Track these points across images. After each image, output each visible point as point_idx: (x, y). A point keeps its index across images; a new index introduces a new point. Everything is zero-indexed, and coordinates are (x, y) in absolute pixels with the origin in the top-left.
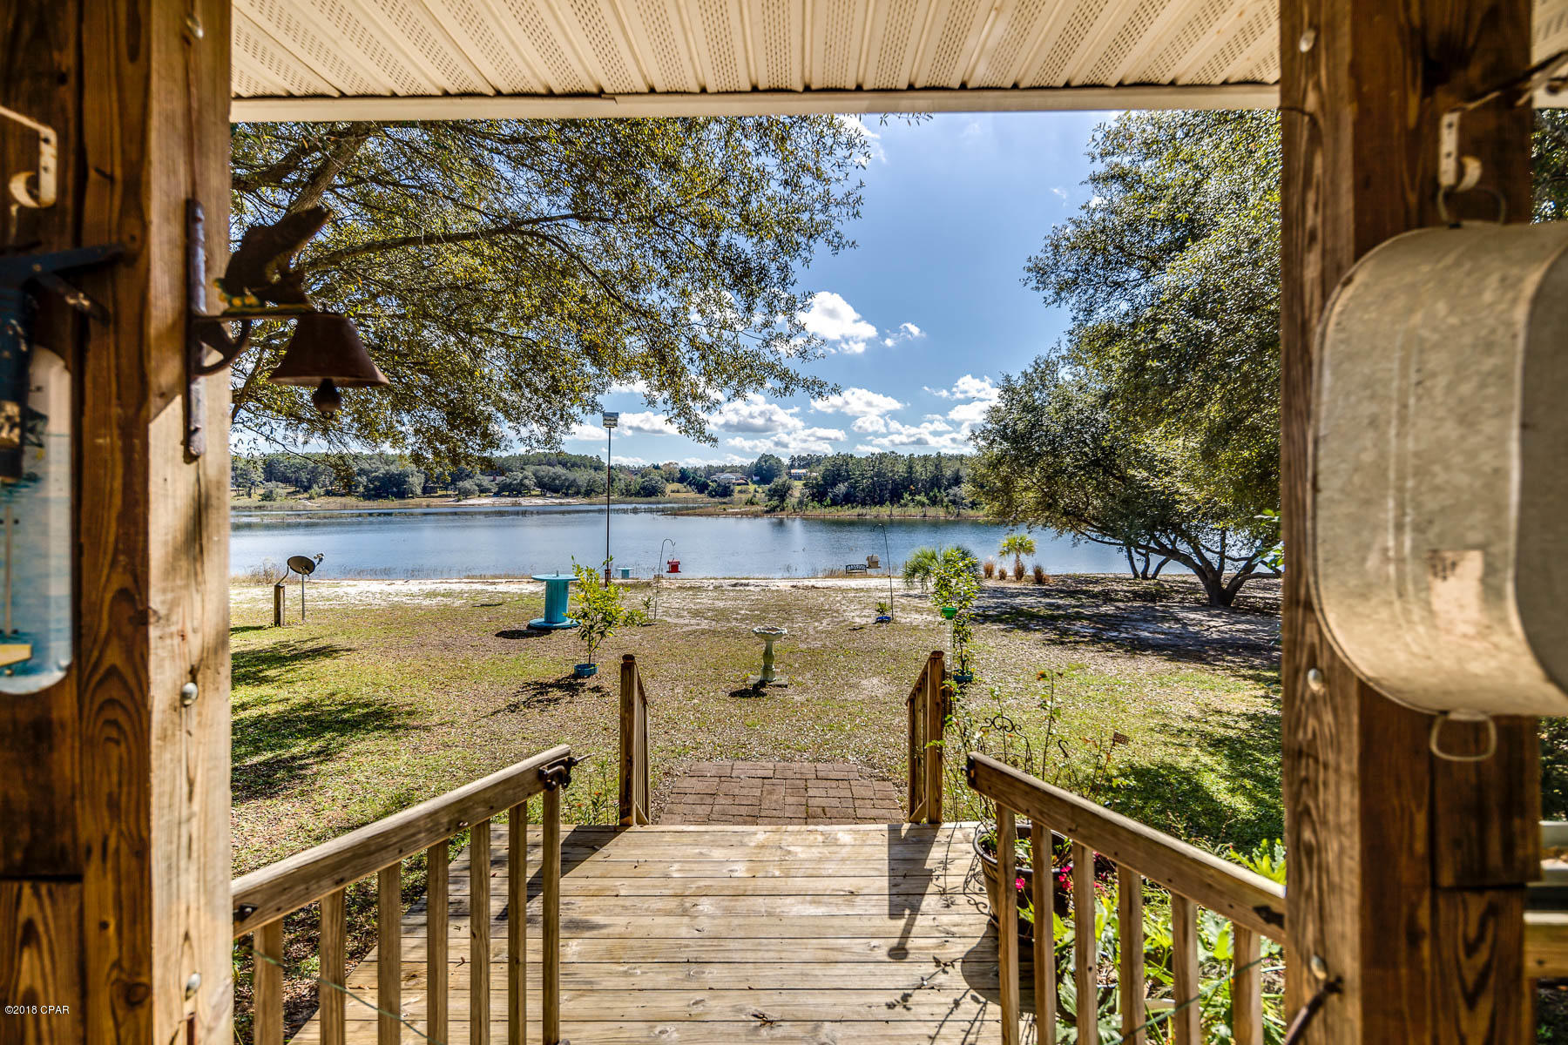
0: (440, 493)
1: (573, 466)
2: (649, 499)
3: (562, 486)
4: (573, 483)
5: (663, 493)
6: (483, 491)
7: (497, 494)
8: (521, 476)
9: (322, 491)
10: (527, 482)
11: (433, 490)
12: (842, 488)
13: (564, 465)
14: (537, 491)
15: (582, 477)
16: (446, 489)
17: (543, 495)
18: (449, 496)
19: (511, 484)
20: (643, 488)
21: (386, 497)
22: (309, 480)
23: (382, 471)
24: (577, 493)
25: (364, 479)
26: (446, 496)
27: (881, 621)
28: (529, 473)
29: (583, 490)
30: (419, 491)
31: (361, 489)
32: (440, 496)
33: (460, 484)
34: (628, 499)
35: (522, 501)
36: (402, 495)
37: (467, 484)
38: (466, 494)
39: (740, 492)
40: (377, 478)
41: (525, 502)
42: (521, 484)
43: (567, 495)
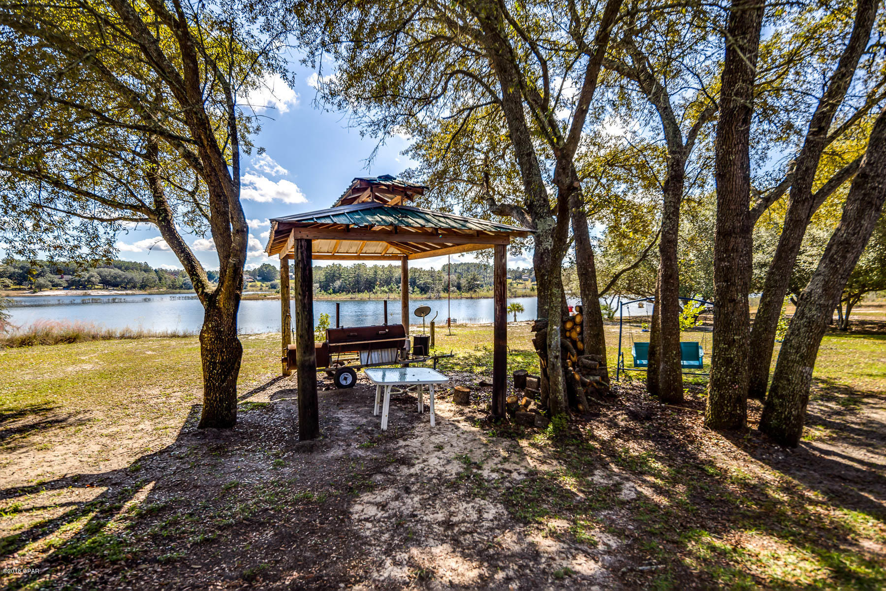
3: (122, 282)
4: (130, 281)
6: (55, 286)
7: (67, 288)
8: (88, 275)
10: (93, 279)
12: (338, 283)
13: (120, 268)
14: (102, 286)
15: (137, 276)
16: (22, 284)
17: (106, 289)
18: (24, 289)
19: (78, 281)
24: (134, 287)
26: (22, 289)
28: (94, 273)
29: (138, 285)
32: (15, 289)
35: (88, 292)
37: (41, 280)
38: (40, 287)
39: (251, 286)
41: (93, 293)
42: (89, 281)
43: (125, 288)
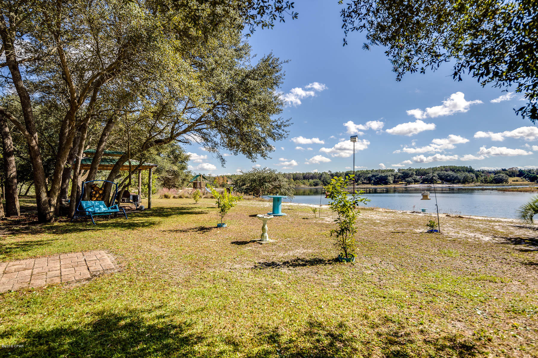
0: (400, 183)
1: (457, 171)
2: (498, 185)
3: (451, 179)
4: (456, 178)
5: (507, 181)
6: (416, 181)
7: (422, 183)
8: (432, 175)
9: (361, 183)
10: (434, 178)
11: (398, 182)
13: (453, 171)
14: (440, 182)
15: (461, 175)
16: (402, 181)
17: (442, 183)
19: (427, 179)
20: (495, 180)
21: (381, 184)
22: (358, 179)
23: (380, 175)
24: (458, 182)
25: (374, 178)
26: (402, 184)
27: (431, 232)
28: (435, 174)
29: (461, 181)
30: (392, 182)
31: (373, 182)
32: (400, 184)
33: (407, 179)
34: (486, 185)
35: (432, 185)
36: (386, 183)
37: (409, 179)
38: (409, 183)
40: (378, 178)
41: (434, 186)
42: (432, 179)
43: (453, 183)
